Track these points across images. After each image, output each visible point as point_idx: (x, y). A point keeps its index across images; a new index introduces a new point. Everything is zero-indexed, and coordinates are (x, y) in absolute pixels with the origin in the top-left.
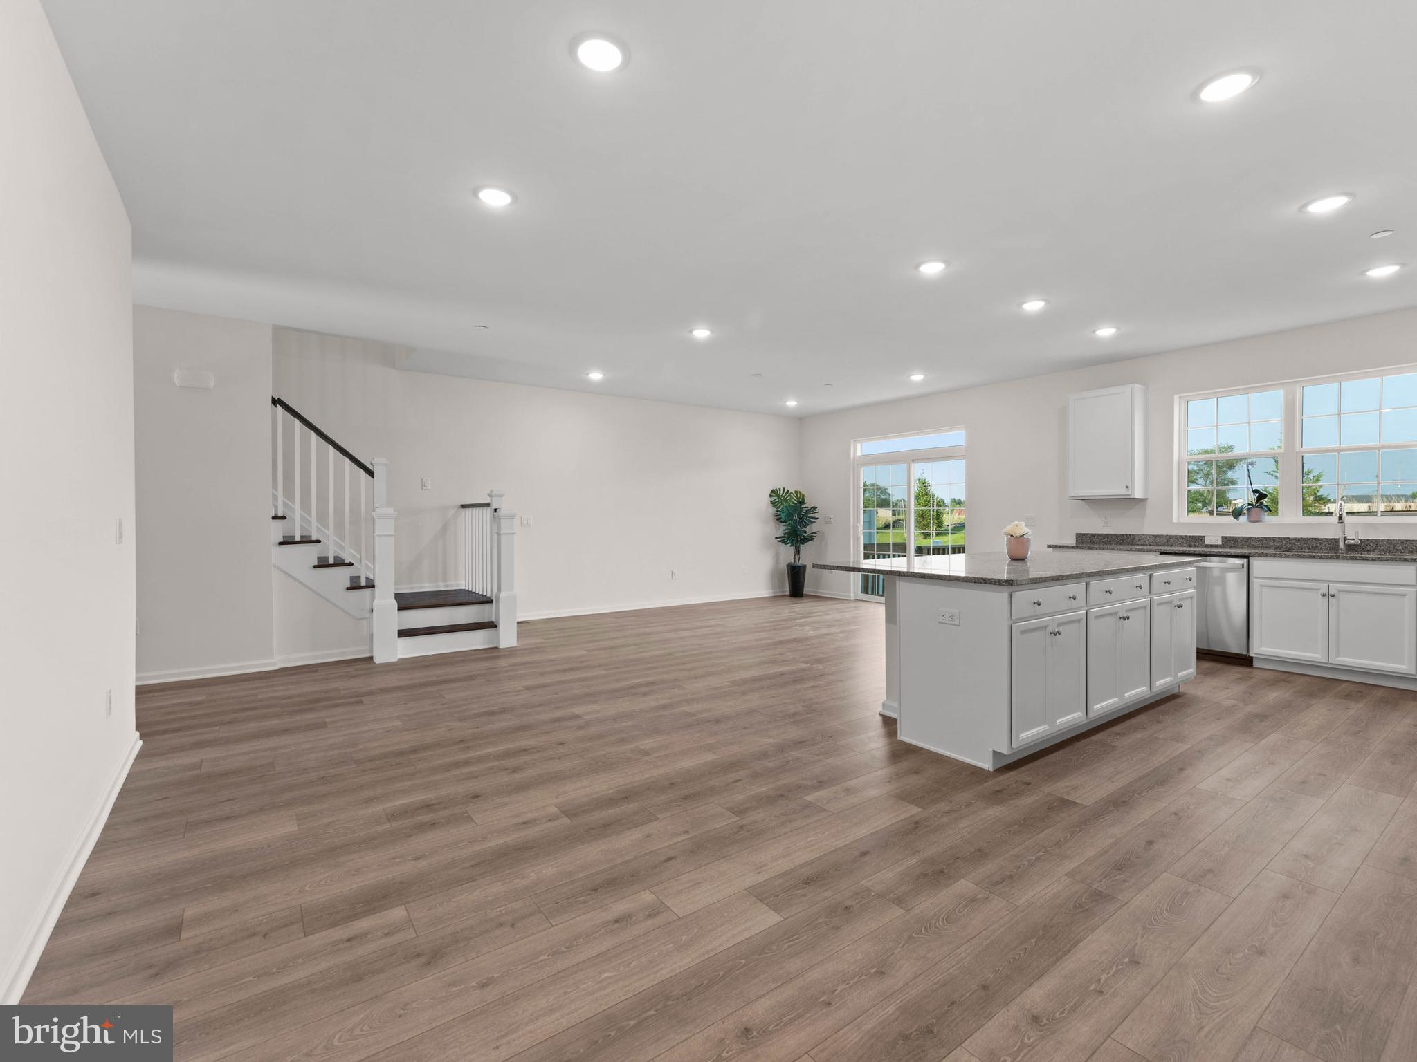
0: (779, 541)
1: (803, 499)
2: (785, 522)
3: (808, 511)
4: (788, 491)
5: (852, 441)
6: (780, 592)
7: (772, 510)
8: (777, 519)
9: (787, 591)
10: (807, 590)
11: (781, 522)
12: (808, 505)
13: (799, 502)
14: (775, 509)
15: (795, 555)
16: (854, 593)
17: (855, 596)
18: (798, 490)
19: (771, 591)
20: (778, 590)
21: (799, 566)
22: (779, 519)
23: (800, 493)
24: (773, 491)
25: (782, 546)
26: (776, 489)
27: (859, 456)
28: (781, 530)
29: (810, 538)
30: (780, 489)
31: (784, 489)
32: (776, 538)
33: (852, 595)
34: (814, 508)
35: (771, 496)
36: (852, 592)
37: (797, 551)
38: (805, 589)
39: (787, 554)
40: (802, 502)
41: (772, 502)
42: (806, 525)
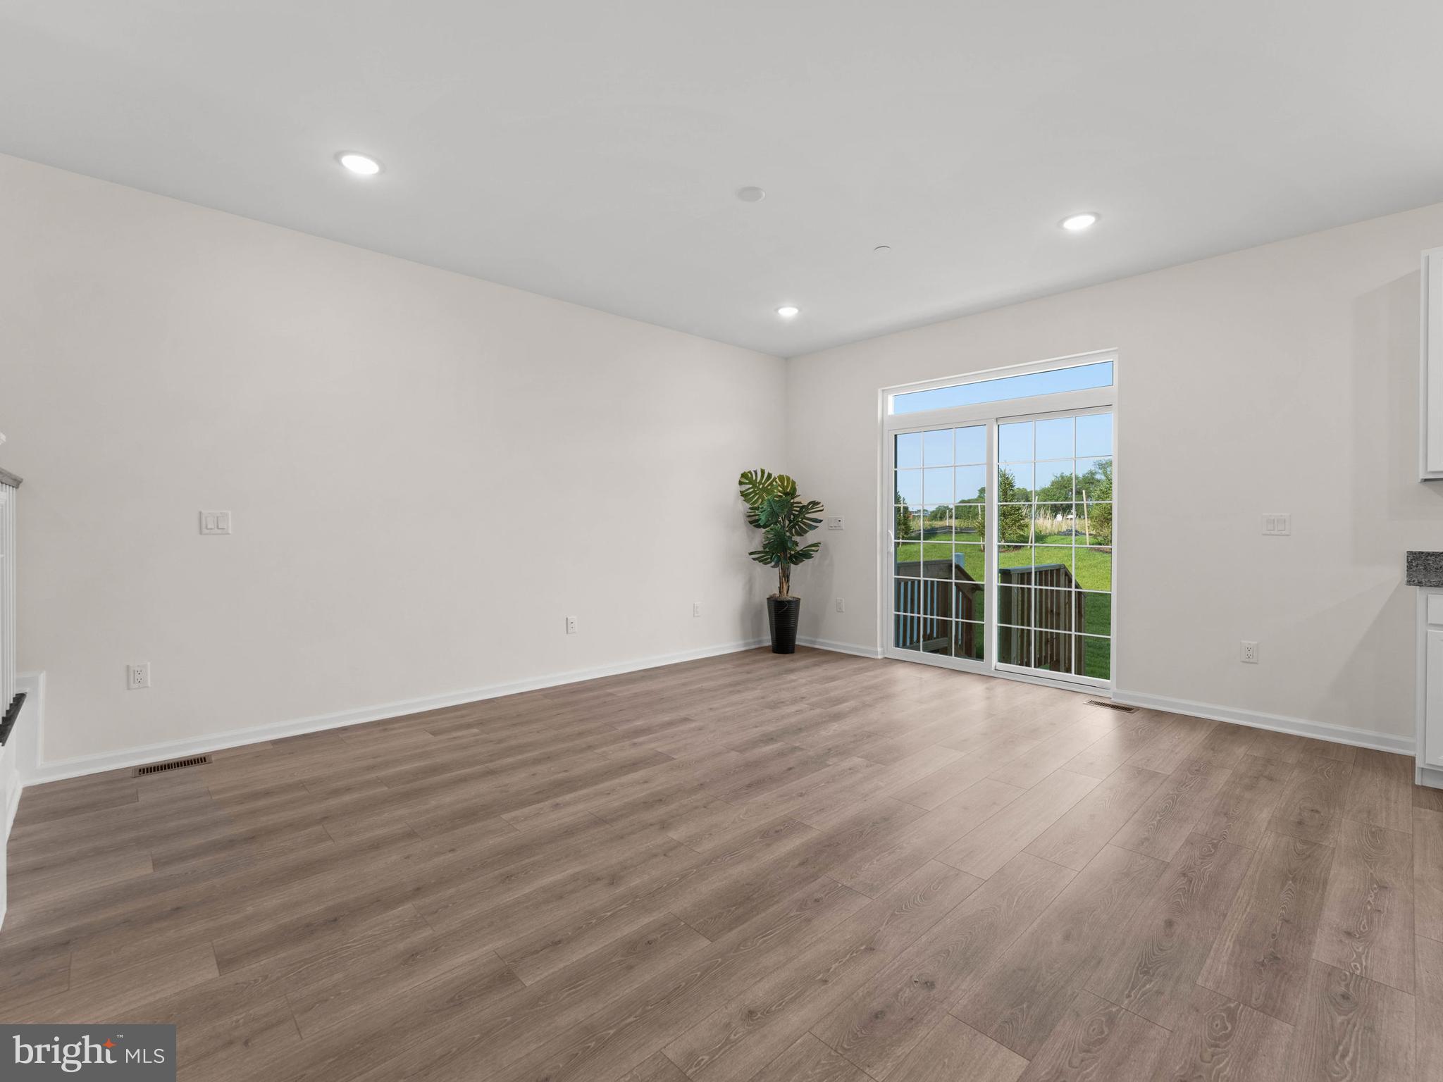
0: (754, 559)
1: (794, 489)
2: (764, 527)
3: (804, 509)
4: (770, 475)
5: (880, 391)
6: (755, 643)
7: (742, 507)
8: (751, 522)
9: (767, 640)
10: (801, 639)
11: (759, 526)
12: (803, 497)
13: (786, 494)
14: (748, 506)
15: (781, 583)
16: (882, 646)
17: (883, 653)
18: (784, 474)
19: (741, 642)
20: (751, 640)
21: (789, 602)
22: (754, 523)
23: (788, 478)
24: (744, 475)
25: (759, 568)
26: (750, 472)
27: (891, 417)
28: (758, 539)
29: (805, 555)
30: (756, 472)
31: (763, 472)
32: (751, 554)
33: (879, 649)
34: (814, 503)
35: (741, 483)
36: (878, 644)
37: (785, 576)
38: (797, 636)
39: (767, 580)
40: (792, 493)
41: (743, 494)
42: (802, 533)
